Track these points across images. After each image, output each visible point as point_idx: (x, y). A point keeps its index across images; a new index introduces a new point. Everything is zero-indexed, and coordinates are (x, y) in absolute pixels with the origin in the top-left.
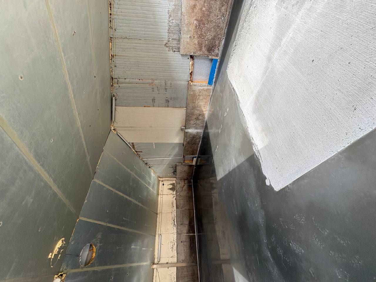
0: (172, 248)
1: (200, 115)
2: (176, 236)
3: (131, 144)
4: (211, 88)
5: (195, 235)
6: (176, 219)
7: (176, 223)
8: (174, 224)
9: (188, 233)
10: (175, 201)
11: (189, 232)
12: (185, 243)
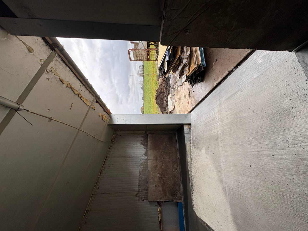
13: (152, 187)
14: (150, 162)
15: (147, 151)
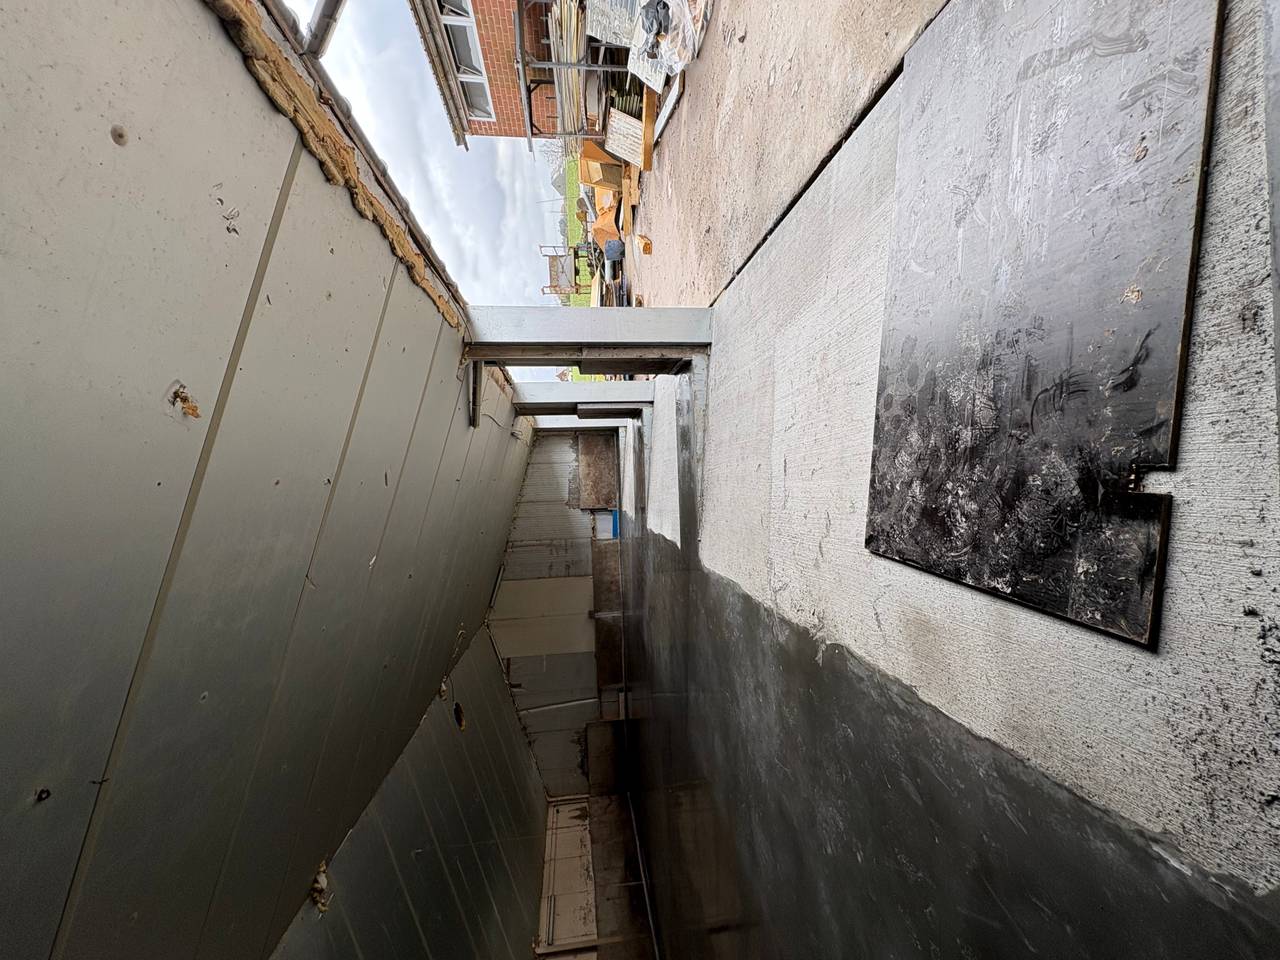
0: (585, 918)
1: (612, 583)
2: (592, 895)
3: (505, 661)
4: (618, 541)
5: (642, 885)
6: (591, 866)
7: (591, 873)
8: (588, 875)
9: (621, 883)
10: (588, 836)
11: (625, 879)
12: (617, 901)
13: (584, 495)
14: (581, 469)
15: (577, 456)
